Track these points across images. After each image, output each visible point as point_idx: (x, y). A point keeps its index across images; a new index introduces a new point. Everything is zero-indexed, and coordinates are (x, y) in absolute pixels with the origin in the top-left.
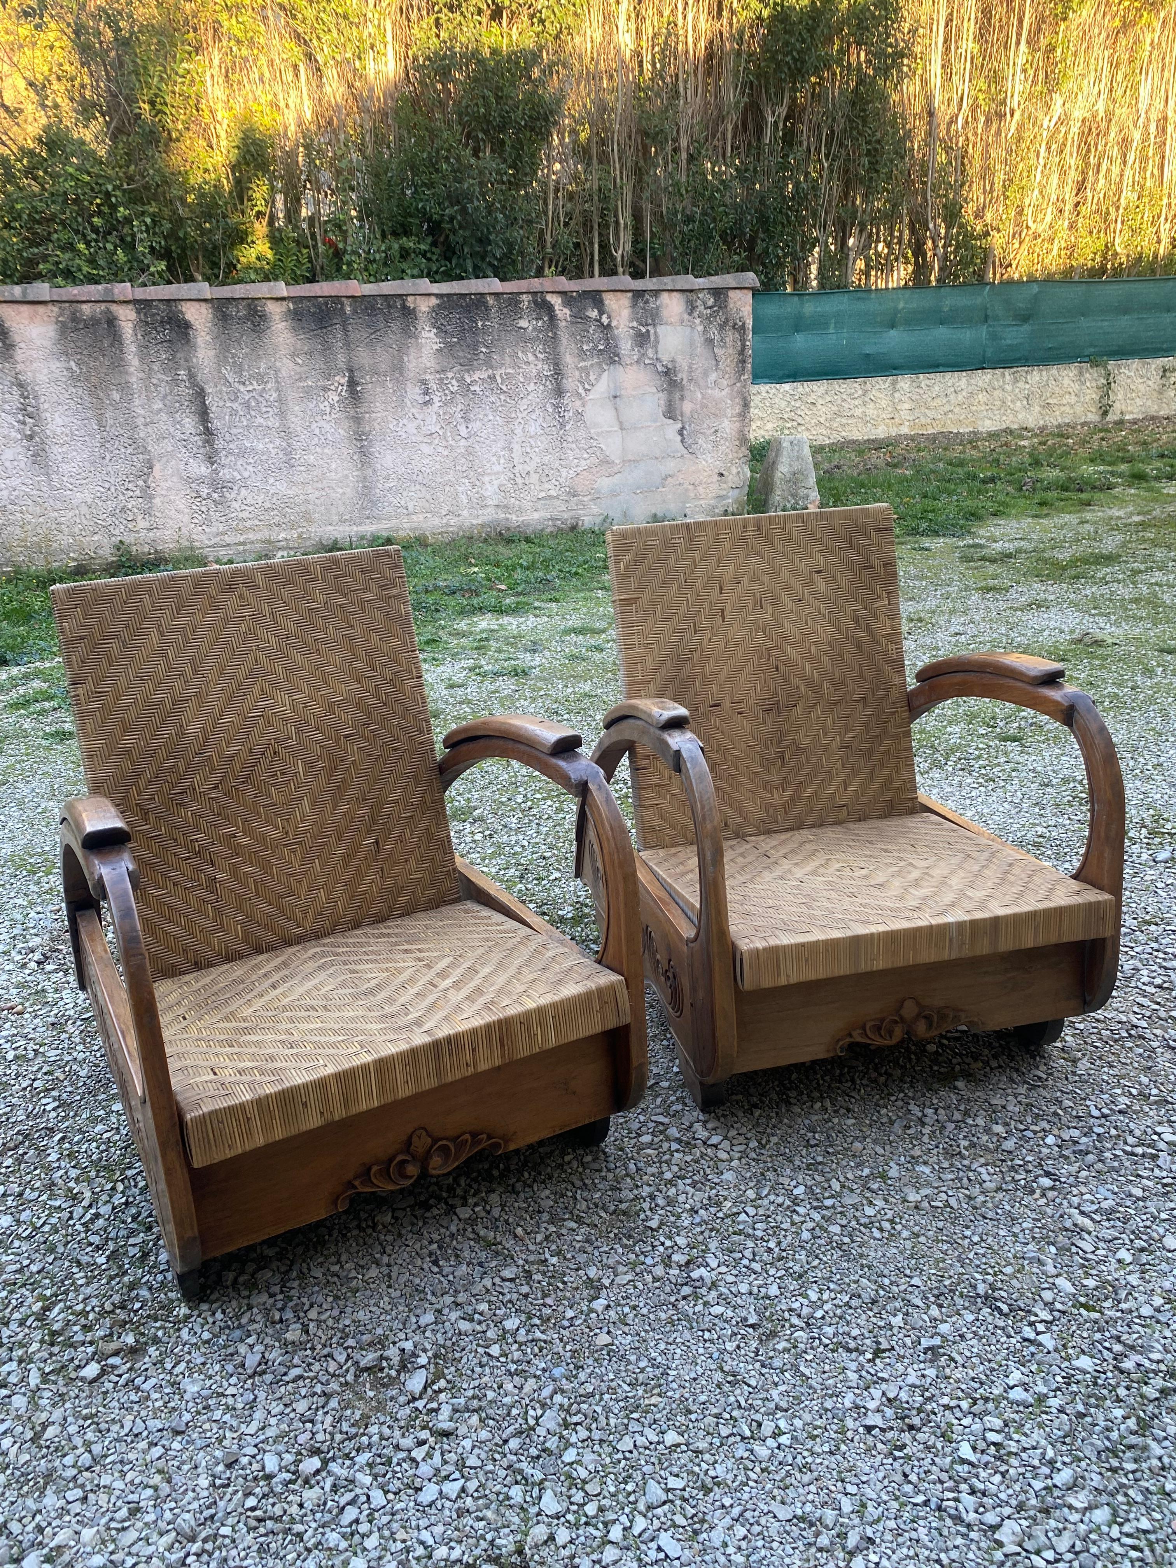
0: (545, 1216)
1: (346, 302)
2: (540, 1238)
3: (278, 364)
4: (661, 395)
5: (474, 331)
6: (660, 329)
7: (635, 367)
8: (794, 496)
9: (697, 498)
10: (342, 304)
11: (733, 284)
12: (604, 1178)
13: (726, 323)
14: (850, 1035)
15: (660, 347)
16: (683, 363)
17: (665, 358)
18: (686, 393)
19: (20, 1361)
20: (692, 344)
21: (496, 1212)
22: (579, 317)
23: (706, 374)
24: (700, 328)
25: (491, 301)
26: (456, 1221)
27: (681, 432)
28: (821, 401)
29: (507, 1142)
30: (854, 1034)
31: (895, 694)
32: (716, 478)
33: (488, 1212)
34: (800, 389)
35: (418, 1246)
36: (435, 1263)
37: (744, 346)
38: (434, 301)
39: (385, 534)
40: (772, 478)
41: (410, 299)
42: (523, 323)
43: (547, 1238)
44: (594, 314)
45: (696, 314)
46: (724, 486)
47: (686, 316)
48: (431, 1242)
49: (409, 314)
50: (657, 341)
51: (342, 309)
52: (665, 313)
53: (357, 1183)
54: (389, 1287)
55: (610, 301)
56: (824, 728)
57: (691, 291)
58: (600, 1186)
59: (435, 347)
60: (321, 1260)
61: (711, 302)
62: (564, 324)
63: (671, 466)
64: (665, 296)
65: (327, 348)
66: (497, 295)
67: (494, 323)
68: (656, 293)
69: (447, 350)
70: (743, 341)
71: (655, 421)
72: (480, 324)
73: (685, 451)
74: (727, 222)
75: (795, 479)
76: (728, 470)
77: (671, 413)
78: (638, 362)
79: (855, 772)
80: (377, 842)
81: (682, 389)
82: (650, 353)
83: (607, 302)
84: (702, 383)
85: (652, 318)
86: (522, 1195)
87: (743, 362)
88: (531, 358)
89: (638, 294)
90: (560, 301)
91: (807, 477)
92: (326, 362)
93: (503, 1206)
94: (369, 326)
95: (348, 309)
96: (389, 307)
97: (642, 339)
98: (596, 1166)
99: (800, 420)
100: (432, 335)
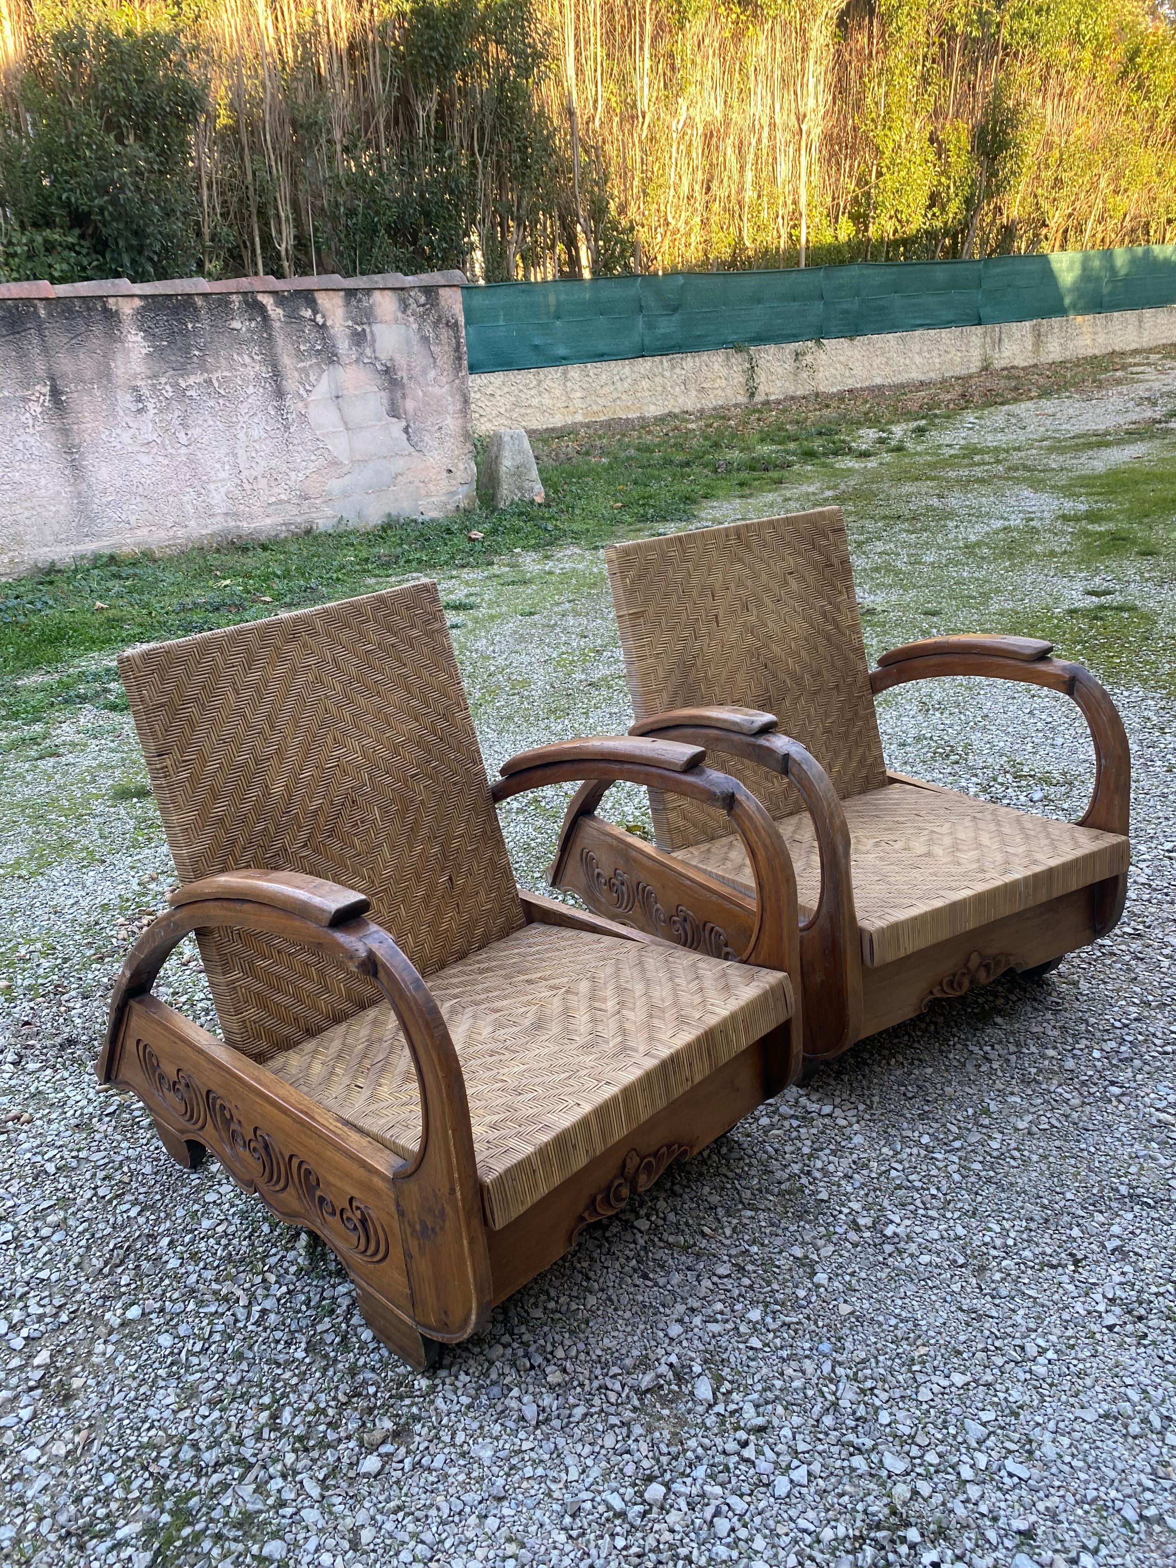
0: (721, 1212)
1: (40, 305)
2: (728, 1232)
4: (383, 393)
5: (185, 334)
6: (376, 328)
7: (354, 366)
8: (520, 489)
9: (428, 495)
10: (35, 307)
11: (443, 283)
12: (750, 1165)
13: (439, 320)
14: (931, 993)
15: (377, 345)
16: (401, 361)
17: (383, 356)
18: (407, 391)
19: (284, 1476)
20: (408, 342)
21: (672, 1217)
22: (293, 317)
23: (424, 372)
24: (415, 326)
25: (199, 301)
26: (639, 1235)
27: (406, 430)
28: (499, 392)
29: (691, 1147)
30: (935, 991)
31: (860, 679)
32: (445, 474)
33: (664, 1219)
34: (479, 381)
37: (458, 343)
38: (138, 303)
39: (107, 552)
40: (497, 471)
41: (111, 300)
42: (236, 324)
43: (734, 1230)
44: (308, 313)
45: (409, 312)
46: (453, 482)
47: (400, 315)
49: (111, 317)
50: (374, 341)
51: (36, 312)
52: (379, 312)
53: (586, 1215)
55: (322, 299)
56: (808, 716)
57: (402, 289)
58: (752, 1173)
59: (144, 351)
61: (423, 300)
62: (278, 324)
63: (400, 464)
64: (377, 294)
65: (22, 356)
66: (205, 295)
67: (205, 324)
68: (369, 291)
69: (157, 354)
70: (457, 338)
71: (380, 420)
72: (190, 326)
73: (412, 449)
74: (391, 215)
75: (519, 472)
76: (456, 466)
77: (394, 412)
78: (357, 361)
79: (836, 754)
80: (450, 879)
81: (403, 386)
82: (368, 352)
83: (319, 301)
84: (421, 379)
85: (366, 316)
86: (686, 1196)
87: (460, 358)
88: (247, 360)
89: (350, 293)
90: (271, 301)
91: (530, 470)
92: (22, 370)
93: (674, 1210)
94: (68, 331)
95: (42, 313)
96: (89, 309)
97: (358, 338)
98: (734, 1155)
99: (481, 412)
100: (139, 339)
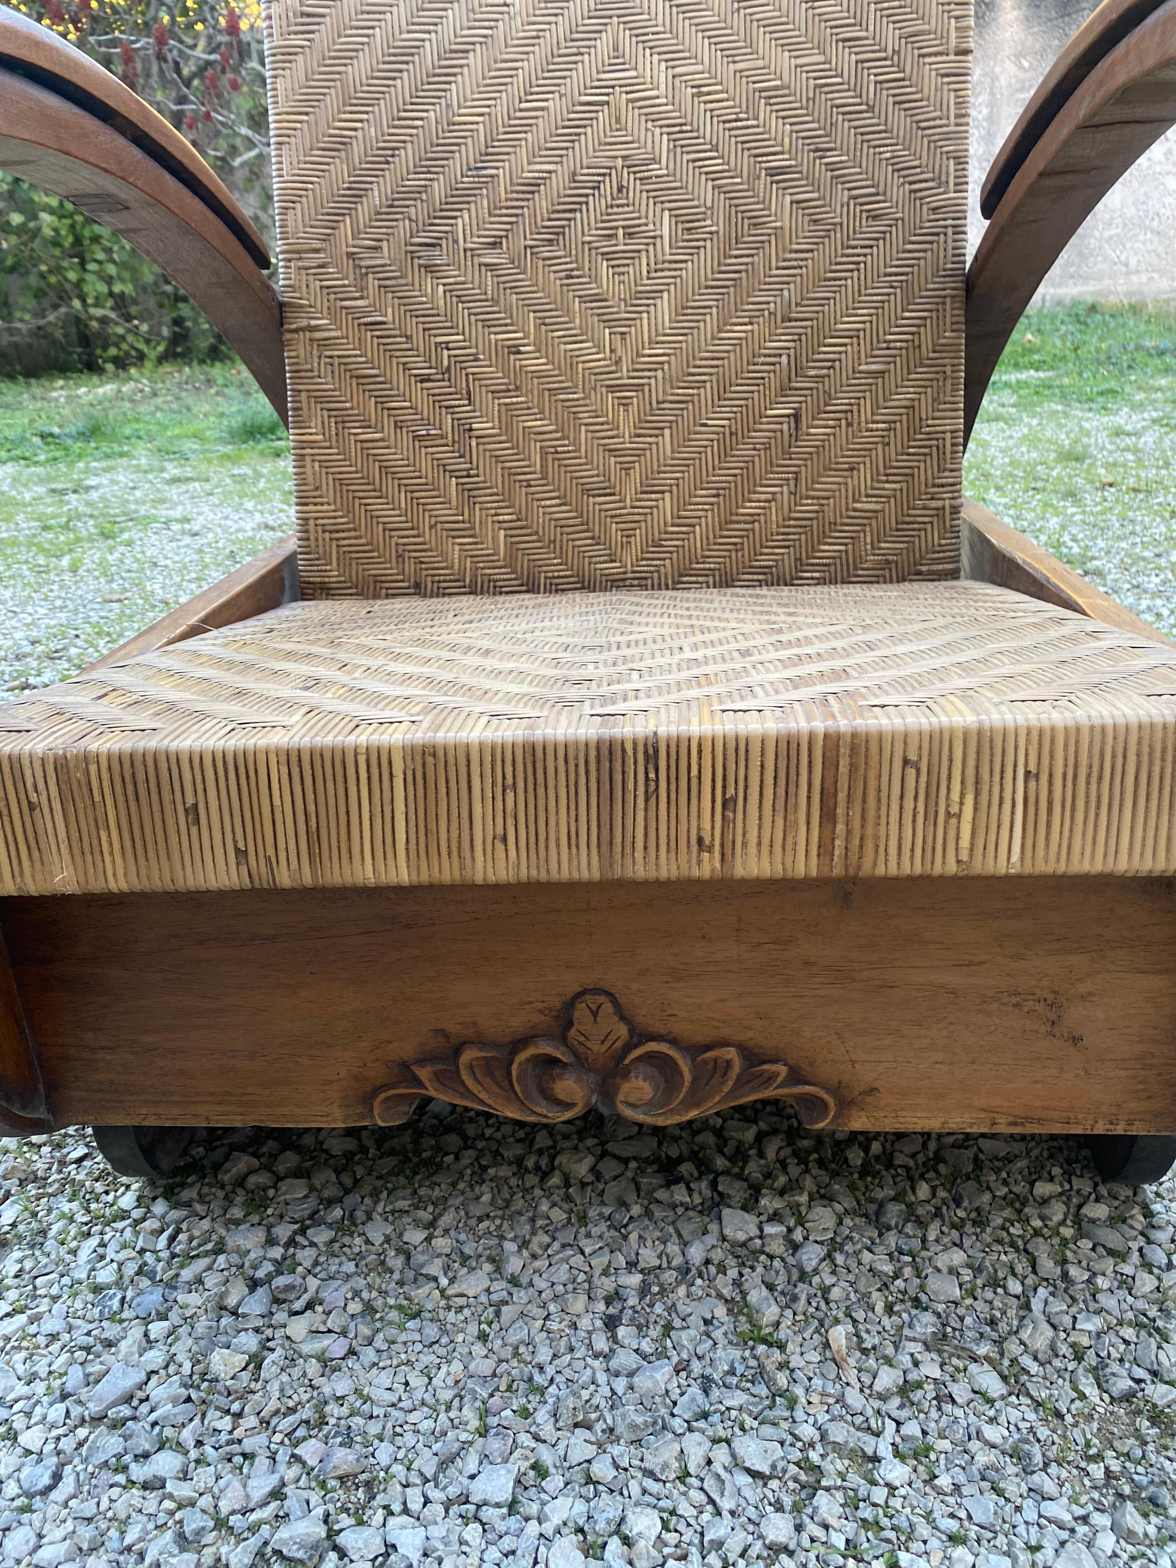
0: (926, 1326)
2: (887, 1379)
12: (1126, 1283)
21: (811, 1256)
26: (711, 1239)
29: (846, 1104)
33: (795, 1247)
35: (600, 1263)
36: (611, 1323)
43: (906, 1389)
48: (632, 1265)
53: (423, 1073)
54: (483, 1337)
58: (1107, 1301)
60: (402, 1204)
80: (797, 417)
86: (892, 1239)
93: (834, 1246)
98: (1113, 1239)
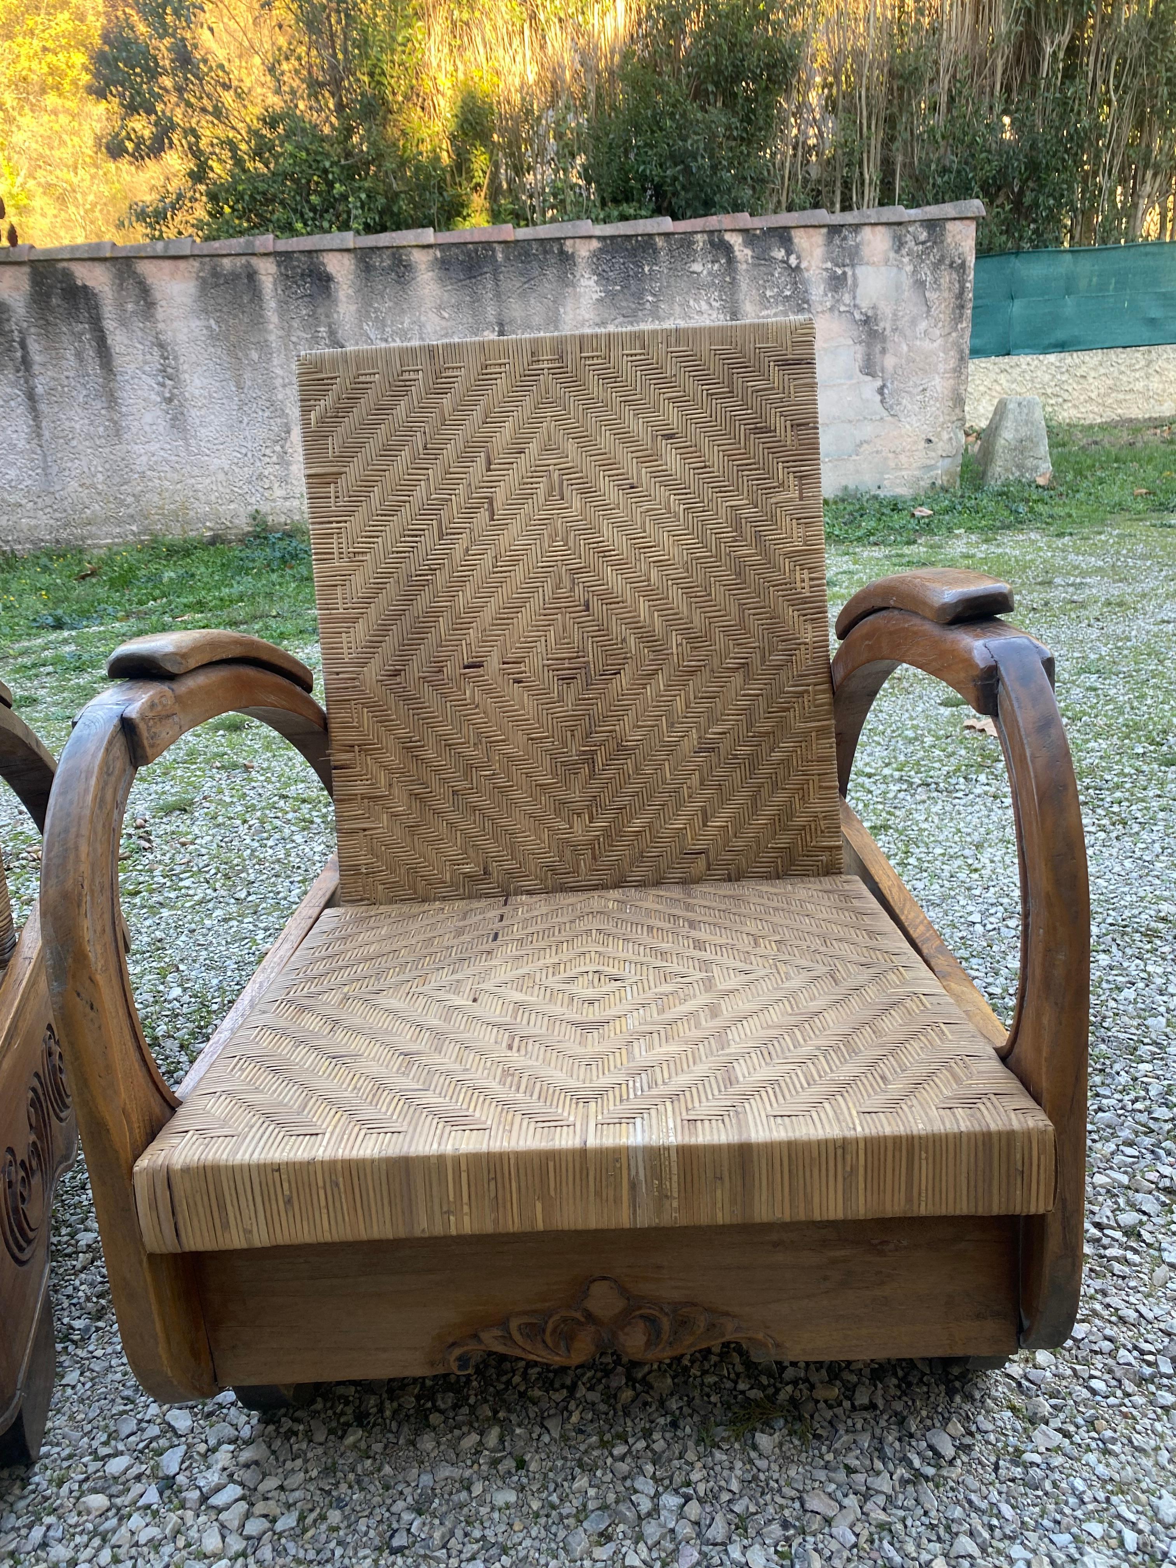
1: (498, 247)
3: (423, 319)
4: (858, 347)
5: (639, 277)
6: (860, 271)
7: (827, 315)
8: (1020, 467)
9: (898, 468)
10: (494, 251)
11: (953, 214)
13: (941, 261)
15: (859, 291)
16: (886, 309)
17: (865, 305)
18: (889, 345)
20: (898, 287)
22: (762, 259)
23: (914, 322)
24: (909, 268)
25: (660, 242)
27: (881, 391)
28: (1093, 374)
32: (923, 444)
34: (1069, 360)
37: (962, 289)
38: (595, 244)
40: (993, 445)
41: (569, 243)
42: (697, 267)
44: (780, 254)
45: (904, 251)
46: (933, 454)
47: (892, 255)
49: (566, 259)
50: (855, 285)
51: (494, 256)
52: (866, 252)
55: (800, 238)
57: (900, 224)
59: (595, 296)
61: (923, 236)
62: (744, 266)
63: (868, 430)
64: (867, 231)
65: (476, 299)
66: (667, 235)
67: (663, 267)
68: (857, 227)
69: (609, 299)
70: (962, 282)
71: (850, 377)
72: (647, 269)
73: (885, 414)
74: (989, 170)
75: (1022, 447)
76: (938, 435)
77: (869, 368)
78: (831, 309)
81: (884, 340)
82: (847, 298)
83: (796, 240)
84: (908, 332)
85: (853, 257)
87: (962, 307)
88: (704, 306)
89: (834, 230)
90: (740, 240)
91: (1037, 445)
92: (474, 316)
94: (522, 275)
95: (500, 256)
96: (545, 252)
97: (837, 283)
99: (1066, 396)
100: (591, 283)
